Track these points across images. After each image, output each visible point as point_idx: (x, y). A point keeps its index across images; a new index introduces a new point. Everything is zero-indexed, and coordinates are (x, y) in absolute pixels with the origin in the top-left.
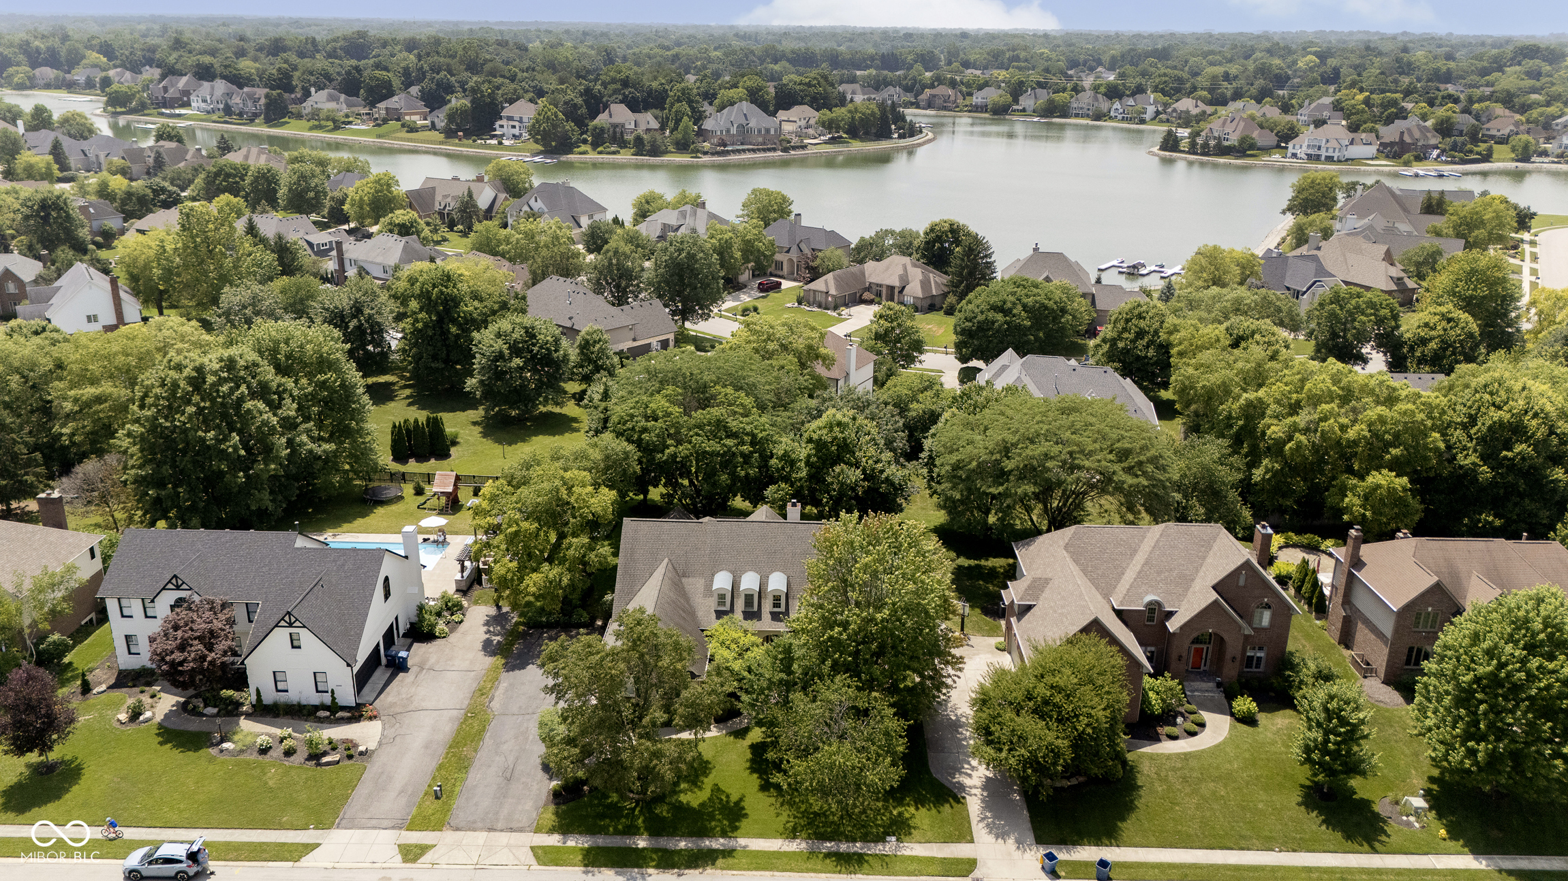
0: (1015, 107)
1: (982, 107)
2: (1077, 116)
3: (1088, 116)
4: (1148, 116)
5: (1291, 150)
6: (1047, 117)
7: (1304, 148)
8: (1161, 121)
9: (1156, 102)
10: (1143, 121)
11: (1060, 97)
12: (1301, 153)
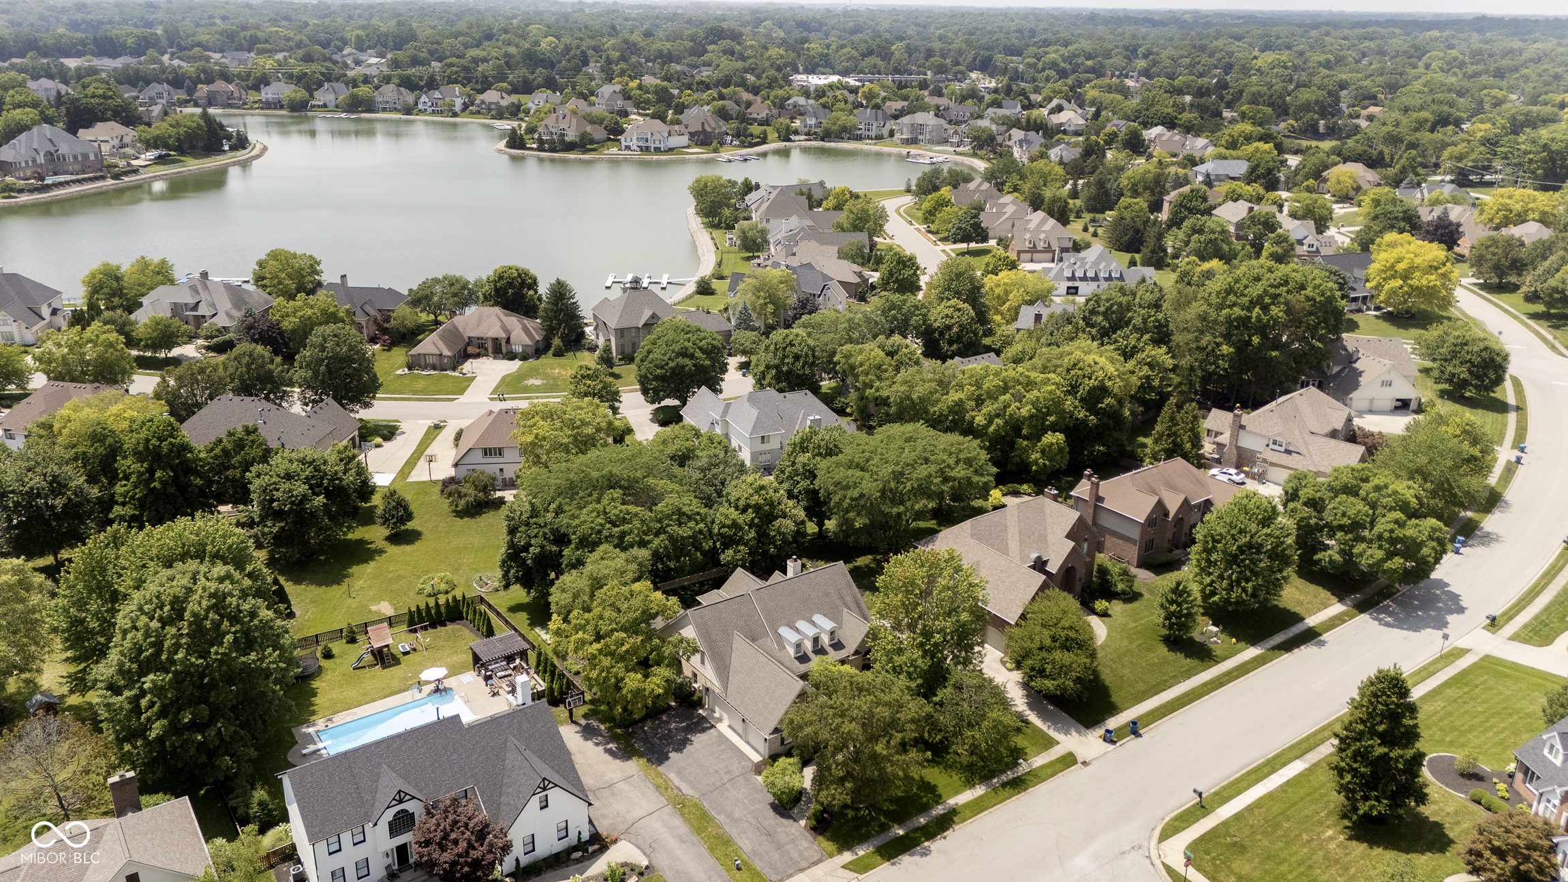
0: (314, 102)
1: (275, 104)
2: (384, 110)
3: (395, 109)
4: (458, 108)
5: (624, 143)
6: (353, 112)
7: (635, 141)
8: (472, 113)
9: (461, 94)
10: (455, 115)
11: (363, 90)
12: (634, 144)
